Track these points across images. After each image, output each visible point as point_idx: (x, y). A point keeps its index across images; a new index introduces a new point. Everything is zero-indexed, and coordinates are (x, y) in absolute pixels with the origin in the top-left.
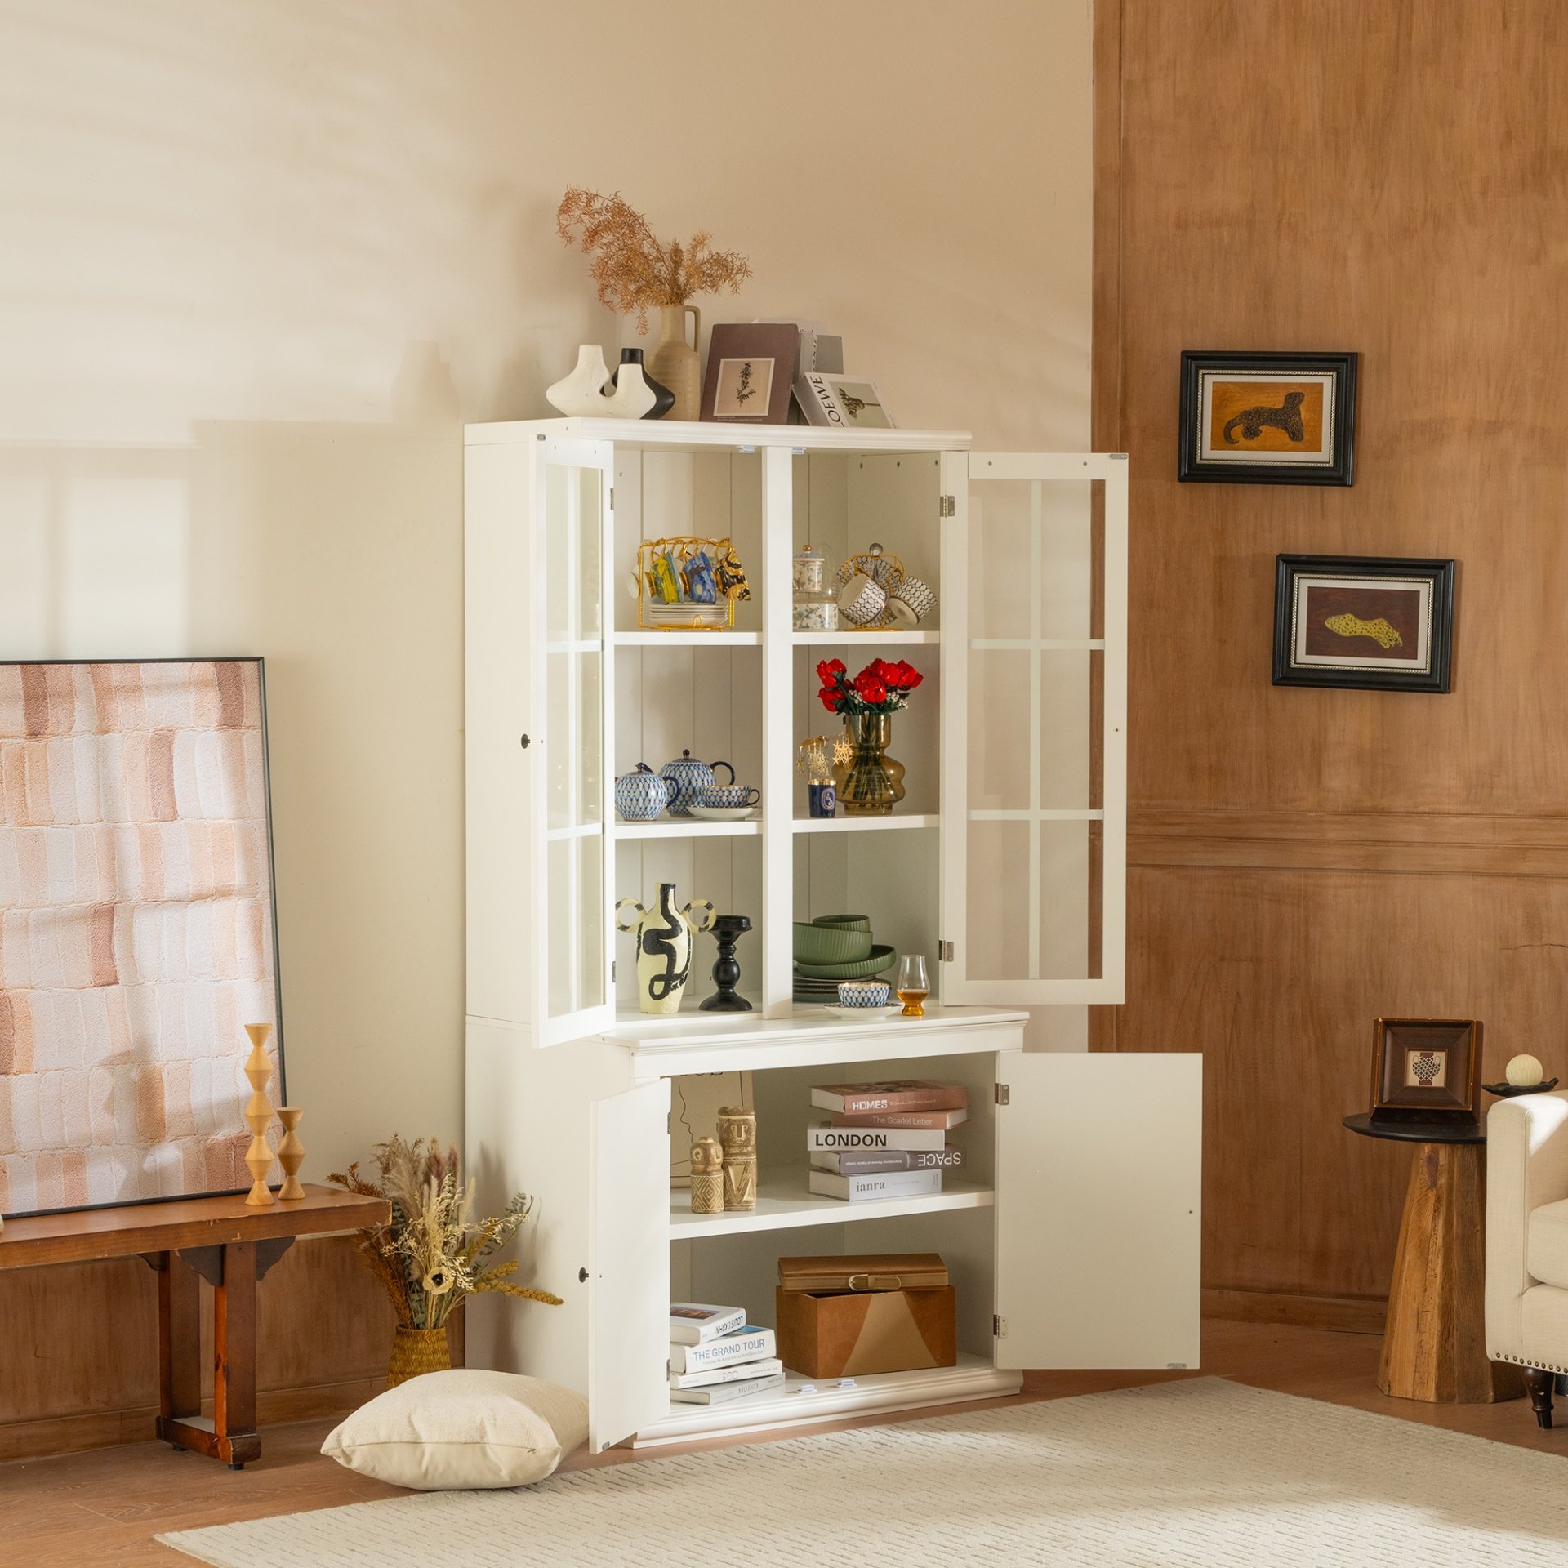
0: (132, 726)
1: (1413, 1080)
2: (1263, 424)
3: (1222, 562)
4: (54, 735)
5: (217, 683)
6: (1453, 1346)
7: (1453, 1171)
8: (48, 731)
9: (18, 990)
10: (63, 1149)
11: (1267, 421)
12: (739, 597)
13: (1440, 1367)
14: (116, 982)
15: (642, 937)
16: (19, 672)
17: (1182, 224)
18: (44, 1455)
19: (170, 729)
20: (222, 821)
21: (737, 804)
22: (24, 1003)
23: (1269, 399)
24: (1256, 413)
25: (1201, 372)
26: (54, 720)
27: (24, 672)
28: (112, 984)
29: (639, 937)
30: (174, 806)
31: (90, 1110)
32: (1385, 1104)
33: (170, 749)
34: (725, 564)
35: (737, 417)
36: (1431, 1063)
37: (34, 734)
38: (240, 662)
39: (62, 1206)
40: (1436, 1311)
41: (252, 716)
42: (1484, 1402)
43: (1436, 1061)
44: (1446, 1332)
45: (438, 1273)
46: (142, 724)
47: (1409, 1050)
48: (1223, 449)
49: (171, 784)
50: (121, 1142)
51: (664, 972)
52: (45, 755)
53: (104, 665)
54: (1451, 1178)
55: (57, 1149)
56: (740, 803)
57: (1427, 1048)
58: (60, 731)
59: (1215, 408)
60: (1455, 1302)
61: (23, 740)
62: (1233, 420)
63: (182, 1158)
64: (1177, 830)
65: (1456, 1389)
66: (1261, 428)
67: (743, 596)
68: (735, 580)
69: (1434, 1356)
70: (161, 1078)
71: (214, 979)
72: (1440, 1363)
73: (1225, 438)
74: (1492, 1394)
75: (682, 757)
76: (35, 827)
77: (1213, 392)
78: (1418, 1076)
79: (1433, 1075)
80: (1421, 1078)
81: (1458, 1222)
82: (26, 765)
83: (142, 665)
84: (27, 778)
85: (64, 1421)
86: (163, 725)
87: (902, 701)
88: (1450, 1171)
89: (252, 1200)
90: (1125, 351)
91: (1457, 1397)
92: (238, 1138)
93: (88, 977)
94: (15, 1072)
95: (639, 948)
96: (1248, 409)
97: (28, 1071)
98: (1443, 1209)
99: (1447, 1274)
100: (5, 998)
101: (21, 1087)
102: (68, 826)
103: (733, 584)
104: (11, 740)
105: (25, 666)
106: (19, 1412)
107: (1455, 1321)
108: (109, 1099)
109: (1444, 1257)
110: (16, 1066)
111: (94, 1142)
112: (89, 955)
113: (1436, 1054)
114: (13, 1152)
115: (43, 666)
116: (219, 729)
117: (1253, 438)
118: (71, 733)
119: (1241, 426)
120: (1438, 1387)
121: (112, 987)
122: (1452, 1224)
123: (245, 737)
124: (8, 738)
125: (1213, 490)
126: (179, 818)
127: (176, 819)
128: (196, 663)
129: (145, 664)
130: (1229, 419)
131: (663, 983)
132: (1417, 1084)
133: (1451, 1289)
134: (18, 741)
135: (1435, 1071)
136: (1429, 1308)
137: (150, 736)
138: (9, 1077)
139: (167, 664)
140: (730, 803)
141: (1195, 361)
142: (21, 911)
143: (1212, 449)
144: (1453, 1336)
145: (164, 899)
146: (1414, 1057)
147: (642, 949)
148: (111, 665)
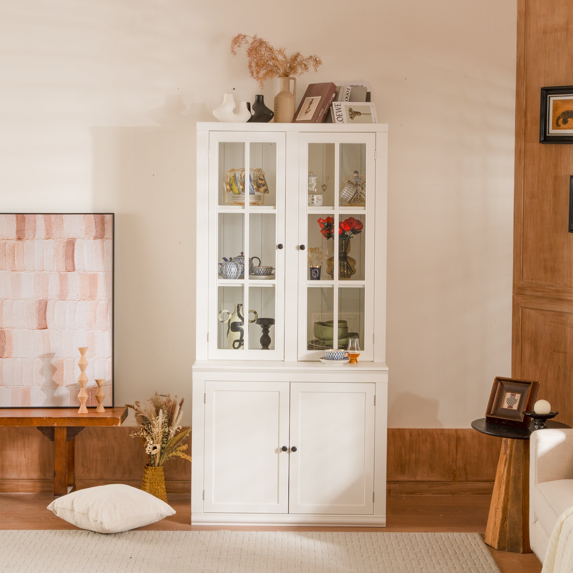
0: (58, 237)
1: (505, 406)
2: (569, 118)
3: (556, 178)
4: (27, 239)
5: (94, 222)
6: (506, 525)
7: (513, 448)
8: (25, 238)
9: (7, 329)
10: (22, 386)
11: (570, 116)
12: (264, 192)
13: (500, 535)
14: (46, 328)
15: (230, 325)
16: (15, 217)
17: (545, 33)
18: (27, 492)
19: (74, 238)
20: (94, 272)
21: (267, 274)
22: (10, 333)
23: (571, 106)
24: (567, 113)
25: (549, 96)
26: (27, 234)
27: (17, 217)
28: (45, 329)
29: (229, 325)
30: (74, 266)
31: (34, 373)
32: (492, 415)
33: (74, 246)
34: (258, 179)
35: (302, 121)
36: (514, 398)
37: (19, 239)
38: (105, 215)
39: (20, 406)
40: (501, 509)
41: (109, 234)
42: (518, 552)
43: (516, 398)
44: (504, 519)
45: (155, 446)
46: (62, 236)
47: (506, 392)
48: (556, 129)
49: (73, 258)
50: (45, 385)
51: (239, 339)
52: (23, 246)
53: (49, 215)
54: (511, 451)
55: (20, 385)
56: (268, 274)
57: (514, 392)
58: (30, 238)
59: (554, 111)
60: (509, 507)
61: (15, 241)
62: (559, 116)
63: (69, 393)
64: (540, 294)
65: (506, 545)
66: (568, 119)
67: (265, 192)
68: (261, 185)
69: (499, 529)
70: (63, 364)
71: (86, 329)
72: (500, 532)
73: (557, 125)
74: (522, 549)
75: (241, 255)
76: (18, 272)
77: (553, 104)
78: (508, 404)
79: (514, 404)
80: (509, 405)
81: (513, 470)
82: (16, 250)
83: (64, 215)
84: (16, 254)
85: (35, 481)
86: (71, 237)
87: (352, 234)
88: (511, 448)
89: (80, 411)
90: (526, 89)
91: (507, 549)
92: (93, 388)
93: (36, 325)
94: (5, 357)
95: (229, 329)
96: (564, 111)
97: (10, 357)
98: (507, 464)
99: (506, 493)
100: (3, 331)
101: (6, 362)
102: (30, 272)
103: (261, 187)
104: (10, 241)
105: (17, 215)
106: (19, 476)
107: (508, 515)
108: (41, 370)
109: (506, 486)
110: (6, 355)
111: (34, 384)
112: (36, 318)
113: (517, 395)
114: (3, 385)
115: (24, 215)
116: (94, 239)
117: (566, 124)
118: (34, 239)
119: (562, 118)
120: (499, 543)
121: (45, 330)
122: (511, 471)
123: (105, 242)
124: (9, 240)
125: (553, 147)
126: (76, 271)
127: (74, 271)
128: (86, 215)
129: (65, 215)
130: (558, 116)
131: (238, 343)
132: (507, 408)
133: (508, 500)
134: (13, 241)
135: (515, 402)
136: (499, 507)
137: (66, 241)
138: (3, 359)
139: (74, 215)
140: (264, 274)
141: (547, 92)
142: (11, 301)
143: (552, 129)
144: (507, 521)
145: (68, 300)
146: (508, 395)
147: (230, 330)
148: (52, 215)
